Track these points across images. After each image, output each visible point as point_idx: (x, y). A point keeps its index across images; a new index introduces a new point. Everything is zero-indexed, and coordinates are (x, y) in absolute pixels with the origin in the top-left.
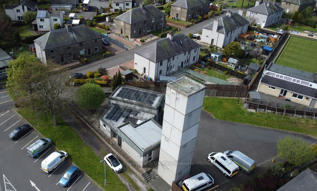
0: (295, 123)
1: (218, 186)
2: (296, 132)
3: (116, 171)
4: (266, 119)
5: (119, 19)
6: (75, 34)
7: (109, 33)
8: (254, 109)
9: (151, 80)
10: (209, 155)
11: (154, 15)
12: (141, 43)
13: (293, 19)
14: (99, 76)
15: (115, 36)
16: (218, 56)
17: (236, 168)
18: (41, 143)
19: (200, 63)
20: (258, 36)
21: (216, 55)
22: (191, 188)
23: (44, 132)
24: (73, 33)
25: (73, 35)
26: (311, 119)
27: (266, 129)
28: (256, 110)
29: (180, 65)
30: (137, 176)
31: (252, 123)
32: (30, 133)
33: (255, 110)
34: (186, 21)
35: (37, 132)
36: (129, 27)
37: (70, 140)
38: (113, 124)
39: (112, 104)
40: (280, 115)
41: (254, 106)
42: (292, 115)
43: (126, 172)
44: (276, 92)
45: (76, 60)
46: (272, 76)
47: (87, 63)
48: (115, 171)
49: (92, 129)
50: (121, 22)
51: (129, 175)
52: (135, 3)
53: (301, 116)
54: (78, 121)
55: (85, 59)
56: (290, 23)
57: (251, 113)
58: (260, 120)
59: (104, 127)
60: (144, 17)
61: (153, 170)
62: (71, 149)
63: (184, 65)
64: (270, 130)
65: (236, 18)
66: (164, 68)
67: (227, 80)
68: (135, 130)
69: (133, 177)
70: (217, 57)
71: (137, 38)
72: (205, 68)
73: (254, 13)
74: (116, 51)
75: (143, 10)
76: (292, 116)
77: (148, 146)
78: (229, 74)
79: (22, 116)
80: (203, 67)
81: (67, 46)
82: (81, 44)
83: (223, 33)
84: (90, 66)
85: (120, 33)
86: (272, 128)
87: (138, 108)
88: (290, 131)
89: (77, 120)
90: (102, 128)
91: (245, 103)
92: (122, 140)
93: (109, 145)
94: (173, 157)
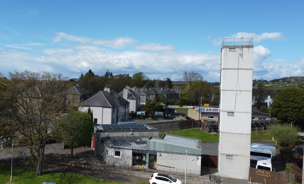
46: (203, 111)
59: (115, 156)
66: (115, 116)
67: (174, 119)
68: (165, 140)
83: (134, 99)
87: (137, 134)
90: (112, 160)
91: (207, 127)
92: (158, 154)
93: (138, 172)
94: (243, 133)
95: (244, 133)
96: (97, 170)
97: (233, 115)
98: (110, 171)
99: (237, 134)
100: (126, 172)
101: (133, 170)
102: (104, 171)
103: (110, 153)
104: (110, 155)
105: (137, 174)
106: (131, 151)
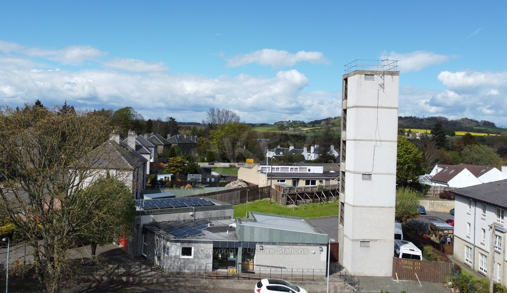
21: (167, 176)
38: (204, 238)
59: (183, 256)
68: (262, 223)
83: (147, 153)
87: (200, 215)
90: (176, 264)
91: (283, 197)
92: (258, 246)
93: (227, 281)
94: (384, 206)
95: (387, 205)
96: (152, 284)
97: (370, 179)
98: (176, 284)
99: (375, 207)
100: (205, 283)
101: (218, 277)
102: (166, 284)
103: (173, 252)
104: (173, 254)
105: (225, 284)
106: (211, 246)
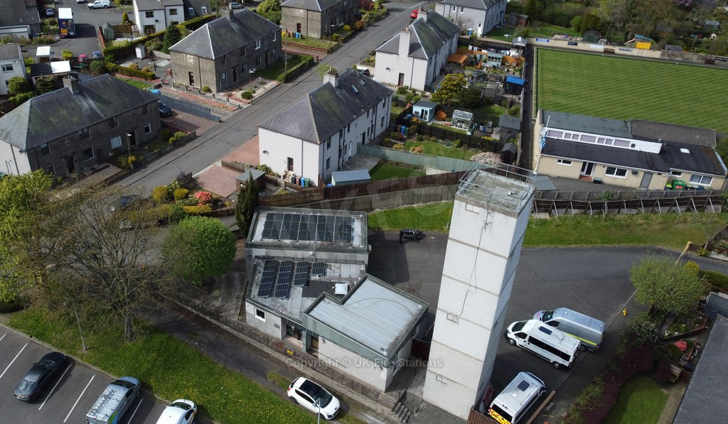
0: (628, 226)
1: (554, 392)
2: (635, 245)
3: (329, 416)
4: (575, 229)
5: (180, 50)
6: (93, 98)
7: (159, 86)
8: (546, 211)
9: (310, 184)
10: (510, 329)
11: (258, 31)
12: (244, 100)
13: (527, 14)
14: (186, 196)
15: (177, 92)
16: (428, 109)
17: (577, 346)
18: (120, 394)
19: (396, 130)
20: (481, 56)
21: (425, 109)
22: (515, 413)
23: (106, 362)
24: (87, 96)
25: (88, 104)
26: (651, 212)
27: (581, 250)
28: (550, 214)
29: (361, 141)
30: (379, 414)
31: (551, 242)
32: (68, 375)
33: (548, 214)
34: (321, 38)
35: (86, 366)
36: (210, 66)
37: (183, 368)
38: (282, 306)
39: (256, 257)
40: (596, 216)
41: (545, 207)
42: (617, 211)
43: (350, 413)
44: (573, 169)
45: (105, 164)
46: (556, 138)
47: (138, 166)
48: (327, 418)
49: (225, 327)
50: (188, 56)
51: (359, 417)
52: (191, 6)
53: (634, 211)
54: (181, 317)
55: (132, 158)
56: (524, 22)
57: (544, 222)
58: (564, 233)
59: (257, 317)
60: (237, 39)
61: (410, 391)
62: (196, 390)
63: (367, 141)
64: (588, 250)
65: (437, 24)
66: (333, 153)
67: (472, 158)
68: (346, 309)
69: (368, 419)
70: (426, 112)
71: (232, 90)
72: (411, 140)
73: (456, 8)
74: (197, 127)
75: (232, 24)
76: (619, 213)
77: (391, 340)
78: (465, 146)
79: (28, 333)
80: (405, 137)
81: (80, 133)
82: (111, 122)
83: (424, 59)
84: (149, 172)
85: (186, 82)
86: (589, 246)
87: (323, 256)
88: (623, 245)
89: (178, 314)
92: (320, 338)
94: (470, 355)
95: (474, 356)
97: (457, 322)
99: (459, 351)
104: (250, 312)
106: (280, 319)
